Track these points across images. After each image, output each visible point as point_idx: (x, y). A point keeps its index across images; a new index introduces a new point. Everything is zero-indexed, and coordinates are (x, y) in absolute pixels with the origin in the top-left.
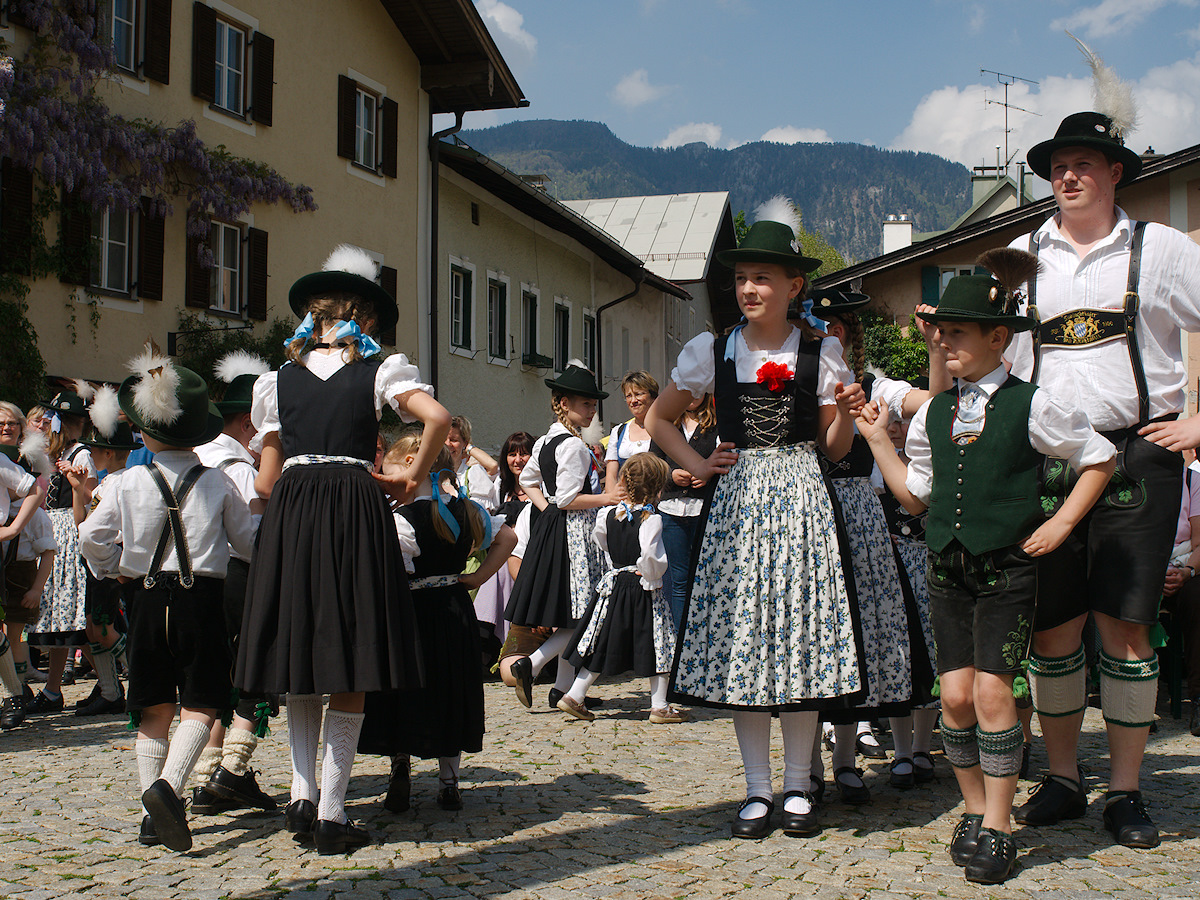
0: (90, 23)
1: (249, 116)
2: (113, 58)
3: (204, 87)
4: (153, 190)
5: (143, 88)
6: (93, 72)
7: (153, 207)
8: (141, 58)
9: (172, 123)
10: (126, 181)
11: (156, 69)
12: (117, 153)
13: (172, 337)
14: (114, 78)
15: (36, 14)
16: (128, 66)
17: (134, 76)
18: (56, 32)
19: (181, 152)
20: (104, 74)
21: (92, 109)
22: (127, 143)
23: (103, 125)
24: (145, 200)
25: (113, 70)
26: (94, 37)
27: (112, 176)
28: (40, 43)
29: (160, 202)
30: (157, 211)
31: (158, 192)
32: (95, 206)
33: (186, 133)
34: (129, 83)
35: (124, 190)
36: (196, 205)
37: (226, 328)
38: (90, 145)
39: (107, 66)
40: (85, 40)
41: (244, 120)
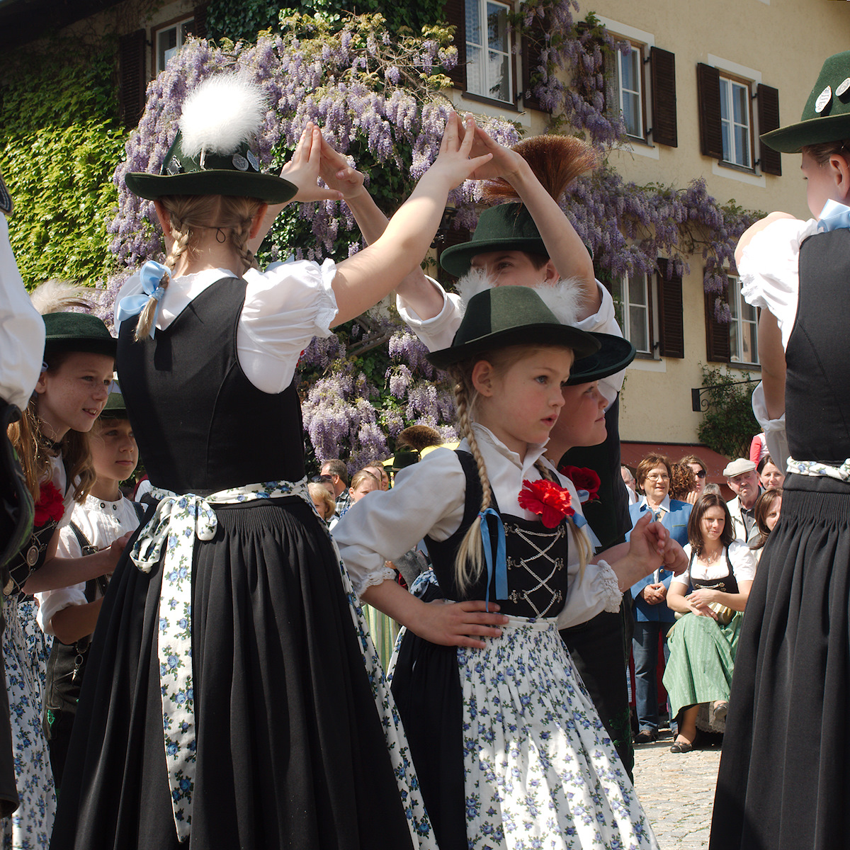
0: (599, 98)
1: (758, 169)
2: (622, 129)
3: (712, 145)
4: (669, 251)
5: (654, 153)
6: (605, 144)
7: (670, 267)
8: (649, 126)
9: (682, 184)
10: (642, 245)
11: (664, 133)
12: (632, 219)
13: (695, 393)
14: (626, 147)
15: (549, 97)
16: (637, 133)
17: (644, 142)
18: (568, 111)
19: (694, 211)
20: (615, 144)
21: (606, 179)
22: (641, 208)
23: (618, 194)
24: (662, 262)
25: (621, 139)
26: (604, 110)
27: (629, 241)
28: (554, 122)
29: (676, 262)
30: (675, 271)
31: (673, 252)
32: (615, 272)
33: (698, 192)
34: (639, 150)
35: (641, 254)
36: (712, 261)
37: (749, 381)
38: (606, 215)
39: (617, 137)
40: (596, 116)
41: (753, 171)
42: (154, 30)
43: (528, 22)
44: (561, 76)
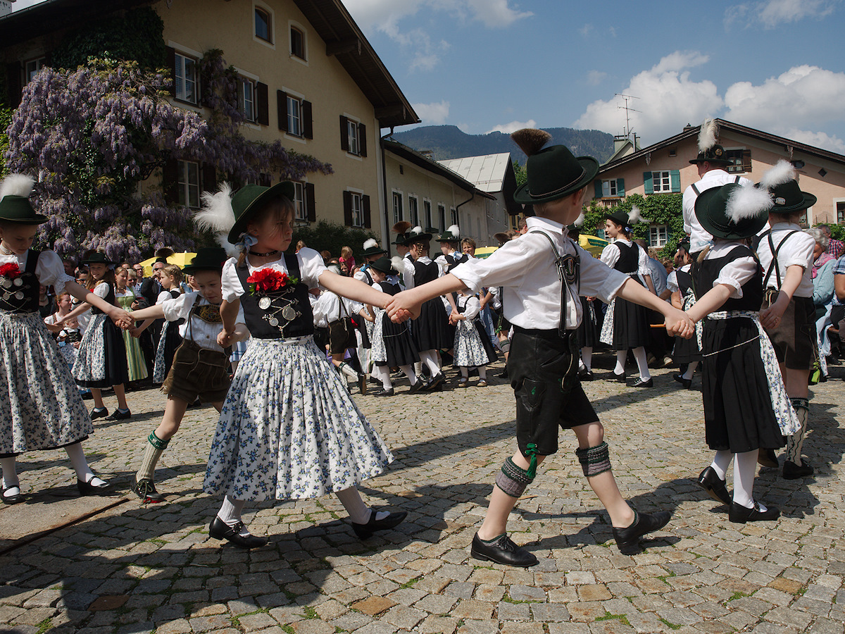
0: (235, 103)
1: (303, 136)
2: (245, 117)
3: (283, 125)
4: (265, 170)
5: (258, 128)
6: (237, 123)
7: (266, 177)
8: (257, 116)
9: (271, 141)
10: (254, 167)
11: (263, 120)
12: (249, 156)
14: (246, 125)
15: (213, 102)
16: (251, 119)
17: (254, 123)
18: (221, 108)
19: (276, 153)
20: (242, 124)
21: (238, 138)
22: (253, 152)
23: (243, 145)
24: (262, 174)
25: (245, 122)
26: (237, 109)
27: (248, 166)
28: (215, 113)
29: (268, 175)
30: (268, 179)
31: (267, 171)
32: (242, 179)
33: (278, 144)
34: (252, 126)
35: (253, 171)
36: (283, 175)
37: (299, 226)
38: (238, 153)
39: (243, 121)
40: (234, 111)
41: (301, 137)
42: (25, 62)
43: (204, 68)
44: (218, 93)
